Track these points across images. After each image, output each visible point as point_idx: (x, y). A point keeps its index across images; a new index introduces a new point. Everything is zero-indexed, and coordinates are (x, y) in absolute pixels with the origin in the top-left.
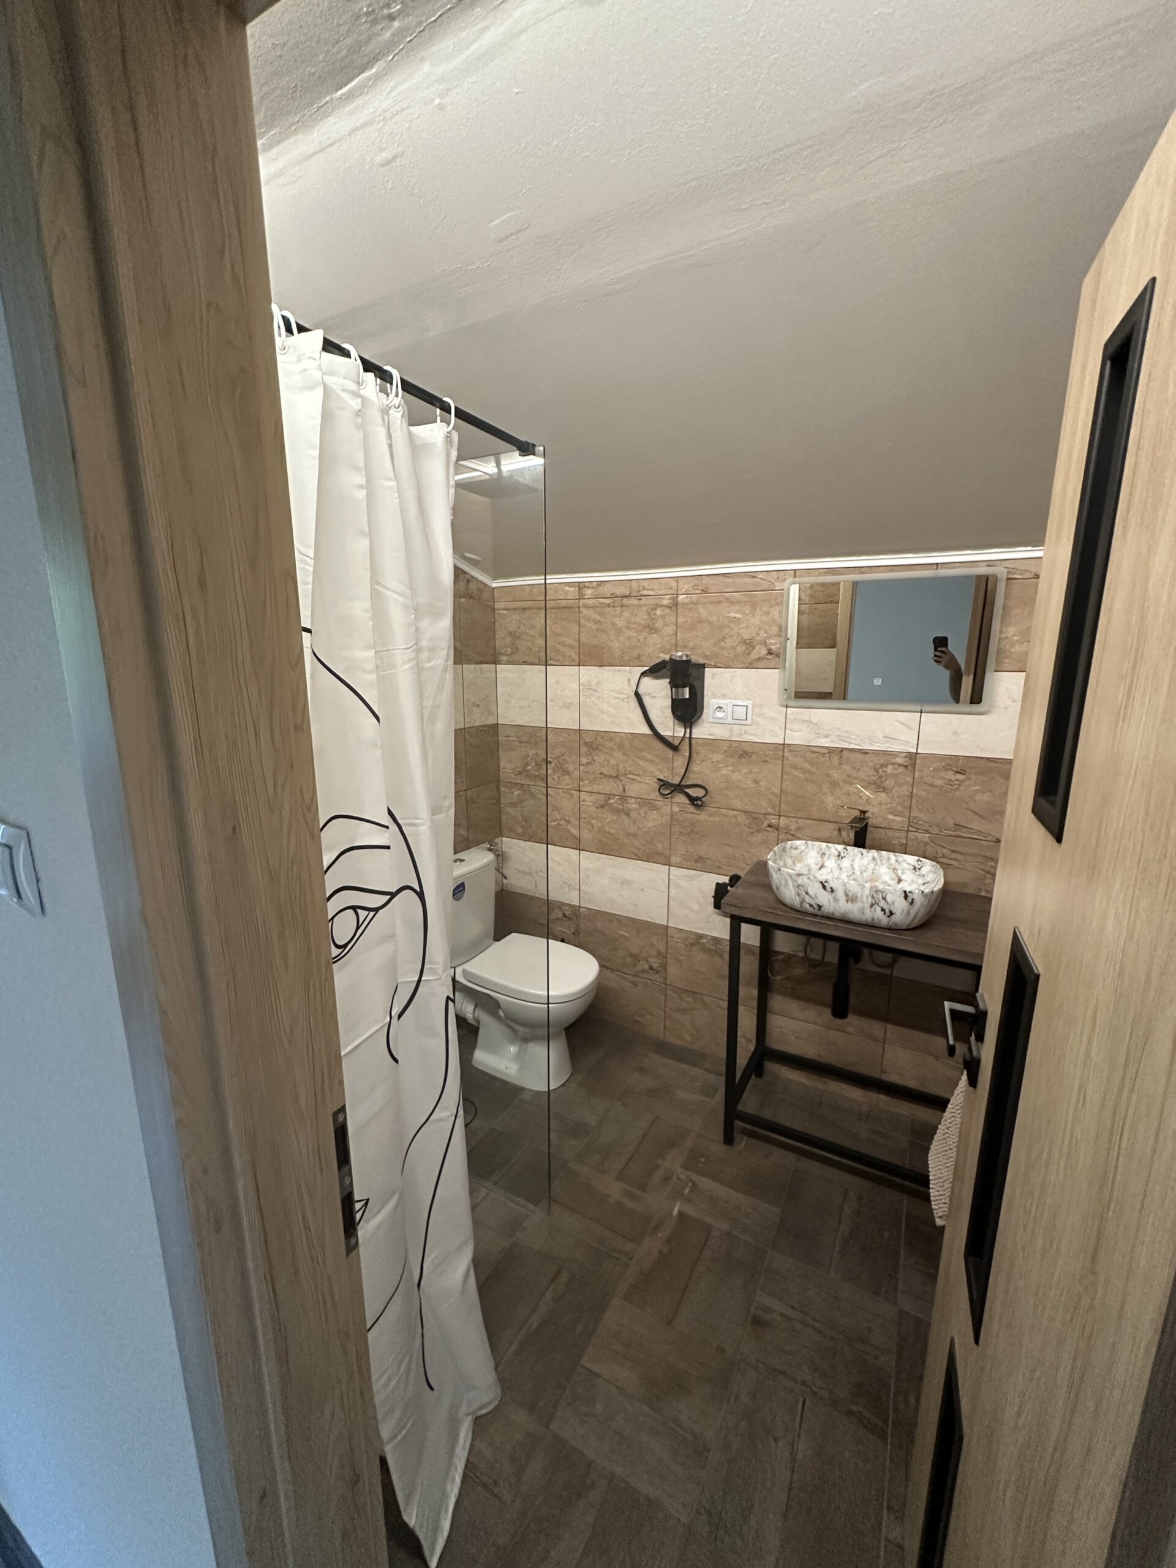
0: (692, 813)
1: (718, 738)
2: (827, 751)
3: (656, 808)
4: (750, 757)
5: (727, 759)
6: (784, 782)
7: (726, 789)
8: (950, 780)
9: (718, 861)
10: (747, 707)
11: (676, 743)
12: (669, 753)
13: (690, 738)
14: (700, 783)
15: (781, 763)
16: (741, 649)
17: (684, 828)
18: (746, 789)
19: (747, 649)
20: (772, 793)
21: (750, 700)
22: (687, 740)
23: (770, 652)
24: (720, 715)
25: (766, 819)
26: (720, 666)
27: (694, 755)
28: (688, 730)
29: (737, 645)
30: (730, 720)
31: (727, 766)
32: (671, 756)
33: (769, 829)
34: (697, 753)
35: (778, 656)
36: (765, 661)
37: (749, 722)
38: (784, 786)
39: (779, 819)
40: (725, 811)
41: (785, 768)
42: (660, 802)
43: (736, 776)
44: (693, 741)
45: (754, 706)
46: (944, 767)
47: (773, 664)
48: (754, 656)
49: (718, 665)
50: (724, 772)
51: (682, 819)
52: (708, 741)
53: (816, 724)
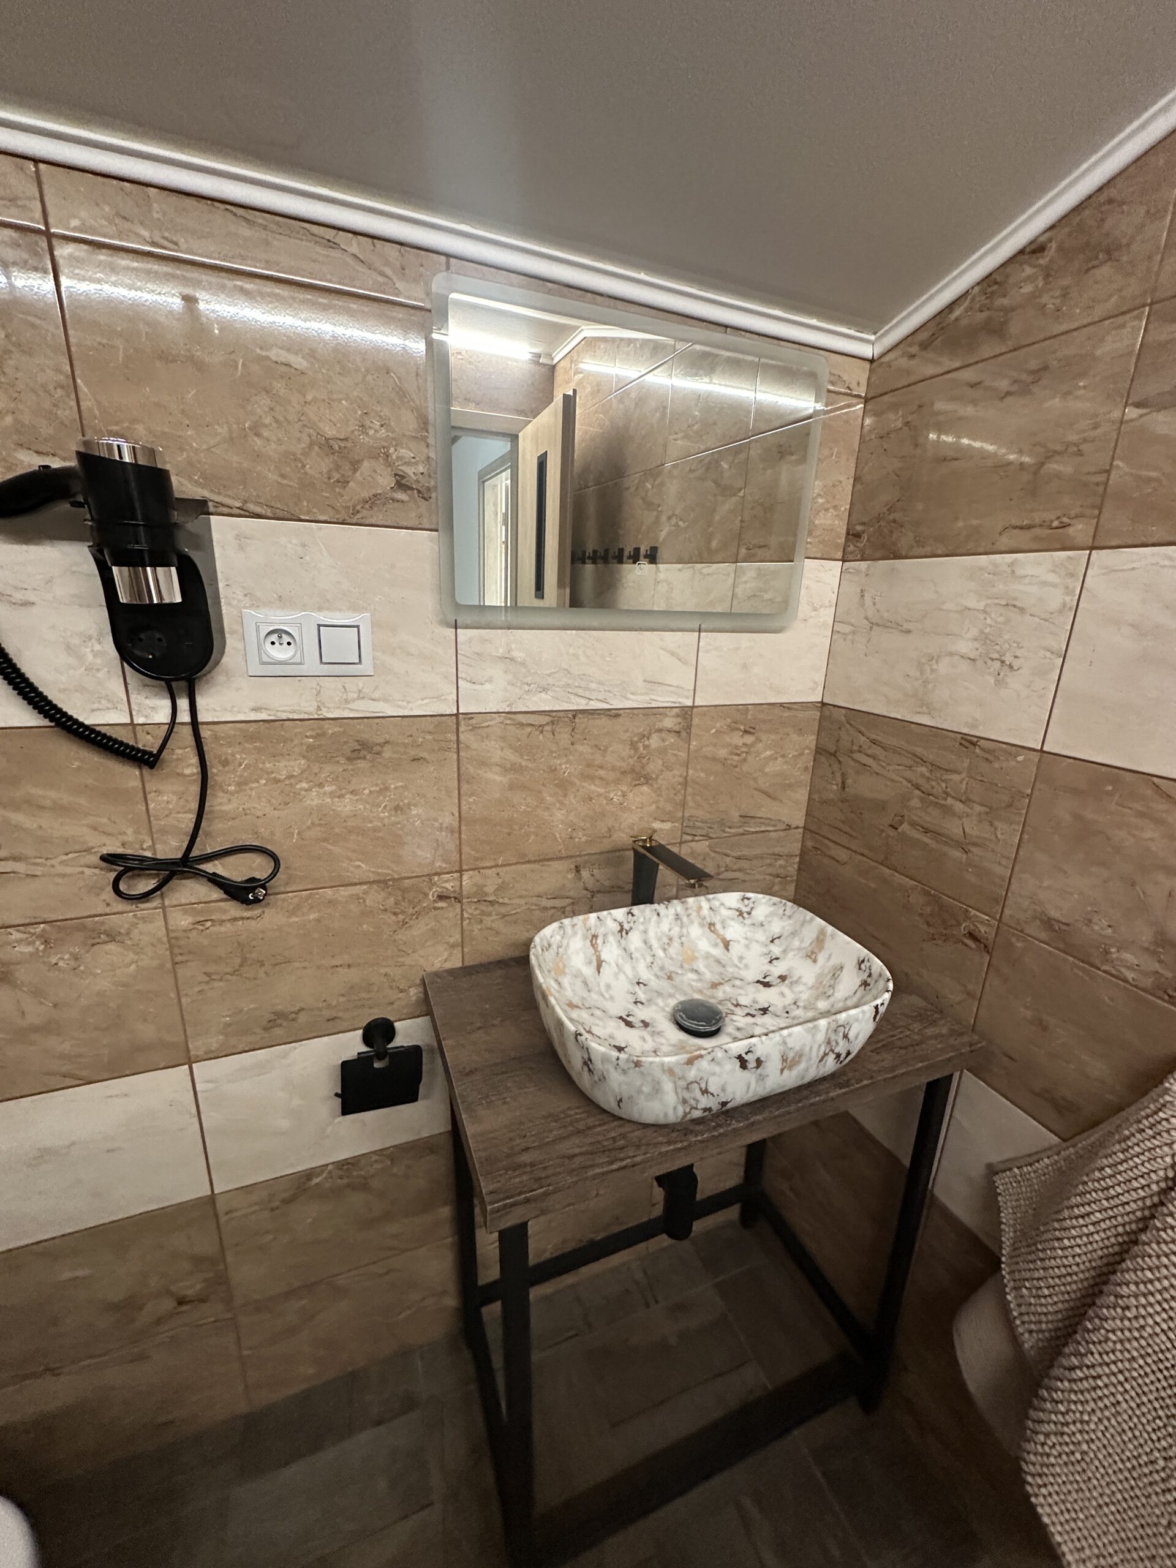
0: (235, 919)
1: (284, 716)
2: (547, 719)
3: (113, 937)
4: (378, 753)
5: (315, 768)
6: (463, 798)
7: (325, 840)
8: (736, 747)
9: (329, 1006)
10: (358, 627)
11: (149, 742)
12: (129, 775)
13: (195, 723)
14: (249, 840)
15: (455, 756)
16: (318, 465)
17: (219, 960)
18: (375, 830)
19: (338, 468)
20: (441, 829)
21: (365, 609)
22: (187, 731)
23: (402, 484)
24: (280, 653)
25: (432, 884)
26: (258, 510)
27: (213, 770)
28: (183, 704)
29: (305, 454)
30: (312, 665)
31: (321, 785)
32: (135, 783)
33: (441, 904)
34: (225, 763)
35: (424, 495)
36: (391, 505)
37: (366, 667)
38: (464, 808)
39: (461, 876)
40: (329, 891)
41: (463, 769)
42: (123, 916)
43: (346, 806)
44: (205, 733)
45: (375, 625)
46: (729, 726)
47: (412, 518)
48: (356, 491)
49: (251, 507)
50: (313, 799)
51: (206, 942)
52: (252, 728)
53: (523, 664)
